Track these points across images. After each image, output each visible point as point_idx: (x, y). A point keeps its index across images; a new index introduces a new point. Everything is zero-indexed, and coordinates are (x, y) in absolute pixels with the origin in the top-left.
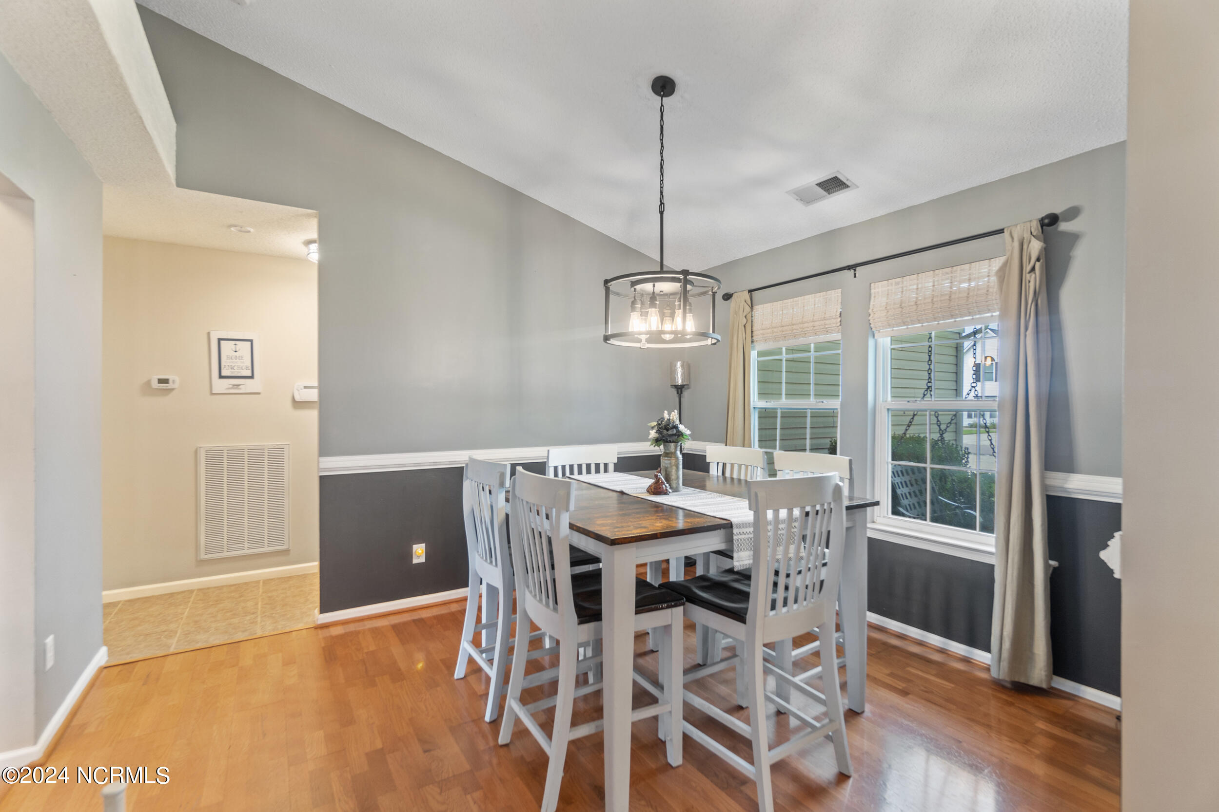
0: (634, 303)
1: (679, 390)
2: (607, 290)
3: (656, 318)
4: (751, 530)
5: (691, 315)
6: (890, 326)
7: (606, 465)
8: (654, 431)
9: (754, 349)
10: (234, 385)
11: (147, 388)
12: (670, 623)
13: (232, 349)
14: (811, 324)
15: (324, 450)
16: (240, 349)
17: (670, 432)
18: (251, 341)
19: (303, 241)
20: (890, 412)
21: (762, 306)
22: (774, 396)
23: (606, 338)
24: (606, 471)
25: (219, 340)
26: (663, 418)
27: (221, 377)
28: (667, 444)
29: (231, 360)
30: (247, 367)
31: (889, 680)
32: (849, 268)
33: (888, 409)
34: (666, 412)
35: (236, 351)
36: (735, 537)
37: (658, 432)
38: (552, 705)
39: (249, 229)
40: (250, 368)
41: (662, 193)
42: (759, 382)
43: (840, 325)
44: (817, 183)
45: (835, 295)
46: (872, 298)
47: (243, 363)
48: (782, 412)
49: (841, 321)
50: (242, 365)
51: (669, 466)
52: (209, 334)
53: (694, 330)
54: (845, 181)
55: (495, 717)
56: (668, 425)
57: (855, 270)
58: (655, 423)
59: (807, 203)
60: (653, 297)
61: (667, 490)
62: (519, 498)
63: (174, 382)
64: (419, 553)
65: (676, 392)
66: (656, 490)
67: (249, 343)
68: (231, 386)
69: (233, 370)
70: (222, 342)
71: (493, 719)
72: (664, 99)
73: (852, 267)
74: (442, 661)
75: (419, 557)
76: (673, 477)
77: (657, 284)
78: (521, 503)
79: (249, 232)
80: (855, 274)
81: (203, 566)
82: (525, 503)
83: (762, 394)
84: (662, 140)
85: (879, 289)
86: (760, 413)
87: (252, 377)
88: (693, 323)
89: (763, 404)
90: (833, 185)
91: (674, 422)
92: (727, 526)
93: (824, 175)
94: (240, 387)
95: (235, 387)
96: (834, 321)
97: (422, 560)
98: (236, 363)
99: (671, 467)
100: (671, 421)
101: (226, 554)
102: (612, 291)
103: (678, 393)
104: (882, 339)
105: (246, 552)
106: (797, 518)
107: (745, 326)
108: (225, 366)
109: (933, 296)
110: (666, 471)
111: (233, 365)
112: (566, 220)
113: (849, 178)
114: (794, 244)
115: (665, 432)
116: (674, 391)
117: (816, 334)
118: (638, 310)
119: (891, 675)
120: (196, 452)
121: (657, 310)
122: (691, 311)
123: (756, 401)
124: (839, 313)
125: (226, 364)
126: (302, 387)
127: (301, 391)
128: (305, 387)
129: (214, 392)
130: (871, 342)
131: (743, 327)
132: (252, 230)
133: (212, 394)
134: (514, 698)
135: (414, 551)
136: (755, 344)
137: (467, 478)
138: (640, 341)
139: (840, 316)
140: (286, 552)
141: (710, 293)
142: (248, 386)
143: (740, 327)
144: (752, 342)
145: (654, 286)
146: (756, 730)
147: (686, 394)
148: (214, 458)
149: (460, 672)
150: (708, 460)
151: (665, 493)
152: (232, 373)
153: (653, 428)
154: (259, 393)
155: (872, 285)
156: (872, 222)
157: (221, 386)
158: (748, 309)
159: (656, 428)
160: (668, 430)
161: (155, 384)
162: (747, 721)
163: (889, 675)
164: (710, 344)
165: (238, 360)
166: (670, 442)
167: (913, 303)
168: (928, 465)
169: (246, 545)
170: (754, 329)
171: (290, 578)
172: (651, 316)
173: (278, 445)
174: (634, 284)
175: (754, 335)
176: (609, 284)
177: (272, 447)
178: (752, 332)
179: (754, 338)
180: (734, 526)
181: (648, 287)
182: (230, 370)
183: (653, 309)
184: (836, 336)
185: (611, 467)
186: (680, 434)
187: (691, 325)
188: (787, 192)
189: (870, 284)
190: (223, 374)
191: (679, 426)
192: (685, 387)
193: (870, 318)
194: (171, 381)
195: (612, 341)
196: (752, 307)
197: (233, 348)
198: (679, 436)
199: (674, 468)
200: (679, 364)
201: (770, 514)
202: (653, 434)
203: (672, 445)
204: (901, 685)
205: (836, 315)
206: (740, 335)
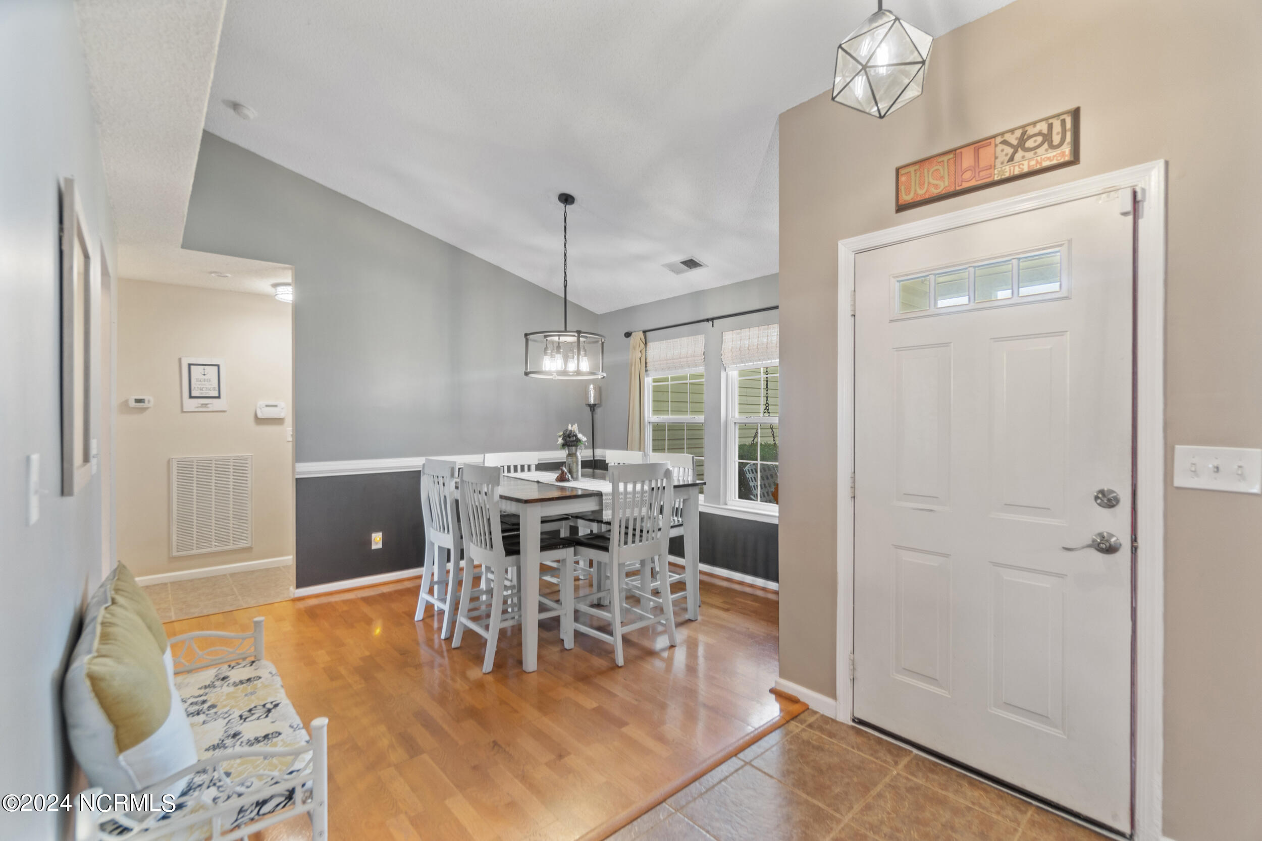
0: (546, 349)
1: (592, 408)
2: (527, 341)
3: (561, 361)
4: (611, 497)
5: (586, 358)
6: (734, 363)
7: (529, 466)
8: (561, 438)
9: (648, 376)
10: (202, 404)
11: (124, 407)
12: (565, 558)
13: (201, 373)
14: (685, 359)
15: (300, 455)
16: (208, 373)
17: (571, 439)
18: (218, 366)
19: (271, 283)
20: (736, 425)
21: (653, 343)
22: (662, 412)
23: (526, 374)
24: (529, 470)
25: (190, 365)
26: (567, 430)
27: (191, 397)
28: (570, 448)
29: (200, 383)
30: (214, 389)
31: (722, 605)
32: (708, 320)
33: (735, 423)
34: (570, 425)
35: (204, 375)
36: (604, 501)
37: (563, 439)
38: (487, 623)
39: (227, 275)
40: (217, 389)
41: (565, 273)
42: (654, 401)
43: (704, 361)
44: (681, 261)
45: (701, 339)
46: (724, 343)
47: (211, 385)
48: (669, 426)
49: (704, 358)
50: (210, 387)
51: (571, 463)
52: (180, 360)
53: (588, 370)
54: (698, 262)
55: (448, 636)
56: (571, 434)
57: (713, 322)
58: (562, 433)
59: (677, 273)
60: (559, 346)
61: (568, 479)
62: (466, 482)
63: (149, 401)
64: (377, 540)
65: (589, 410)
66: (562, 478)
67: (216, 367)
68: (200, 405)
69: (202, 391)
70: (192, 367)
71: (447, 637)
72: (567, 206)
73: (712, 319)
74: (405, 613)
75: (377, 543)
76: (574, 470)
77: (561, 338)
78: (468, 485)
79: (227, 276)
80: (713, 325)
81: (175, 562)
82: (470, 484)
83: (656, 411)
84: (565, 236)
85: (728, 336)
86: (654, 426)
87: (219, 397)
88: (588, 363)
89: (656, 419)
90: (691, 264)
91: (574, 432)
92: (599, 495)
93: (685, 258)
94: (208, 406)
95: (204, 406)
96: (700, 358)
97: (380, 546)
98: (205, 385)
99: (573, 463)
100: (573, 432)
101: (195, 552)
102: (531, 340)
103: (591, 410)
104: (731, 372)
105: (213, 549)
106: (647, 491)
107: (640, 359)
108: (195, 388)
109: (758, 344)
110: (569, 466)
111: (202, 387)
112: (497, 271)
113: (701, 260)
114: (674, 298)
115: (568, 439)
116: (588, 409)
117: (689, 367)
118: (550, 354)
119: (725, 602)
120: (169, 462)
121: (562, 355)
122: (585, 355)
123: (650, 417)
124: (703, 353)
125: (196, 386)
126: (264, 406)
127: (263, 409)
128: (267, 406)
129: (185, 410)
130: (723, 374)
131: (639, 360)
132: (229, 275)
133: (183, 412)
134: (464, 616)
135: (373, 540)
136: (649, 372)
137: (424, 474)
138: (552, 375)
139: (704, 355)
140: (249, 549)
141: (600, 342)
142: (216, 404)
143: (637, 360)
144: (646, 371)
145: (559, 339)
146: (614, 617)
147: (599, 411)
148: (185, 467)
149: (419, 615)
150: (607, 462)
151: (568, 480)
152: (202, 393)
153: (560, 436)
154: (224, 411)
155: (724, 333)
156: (723, 288)
157: (191, 404)
158: (642, 345)
159: (562, 437)
160: (570, 438)
161: (132, 404)
162: (609, 612)
163: (722, 602)
164: (600, 378)
165: (206, 382)
166: (572, 446)
167: (746, 348)
168: (759, 462)
169: (214, 543)
170: (648, 361)
171: (253, 572)
172: (557, 359)
173: (242, 456)
174: (546, 337)
175: (647, 365)
176: (528, 336)
177: (238, 458)
178: (646, 363)
179: (648, 368)
180: (603, 495)
181: (556, 339)
182: (199, 391)
183: (559, 355)
184: (701, 370)
185: (533, 468)
186: (578, 441)
187: (585, 365)
188: (663, 265)
189: (722, 333)
190: (193, 395)
191: (578, 434)
192: (597, 405)
193: (722, 357)
194: (146, 401)
195: (531, 375)
196: (646, 344)
197: (202, 371)
198: (577, 442)
199: (575, 464)
200: (592, 386)
201: (621, 487)
202: (560, 441)
203: (574, 448)
204: (727, 606)
205: (701, 354)
206: (637, 366)
